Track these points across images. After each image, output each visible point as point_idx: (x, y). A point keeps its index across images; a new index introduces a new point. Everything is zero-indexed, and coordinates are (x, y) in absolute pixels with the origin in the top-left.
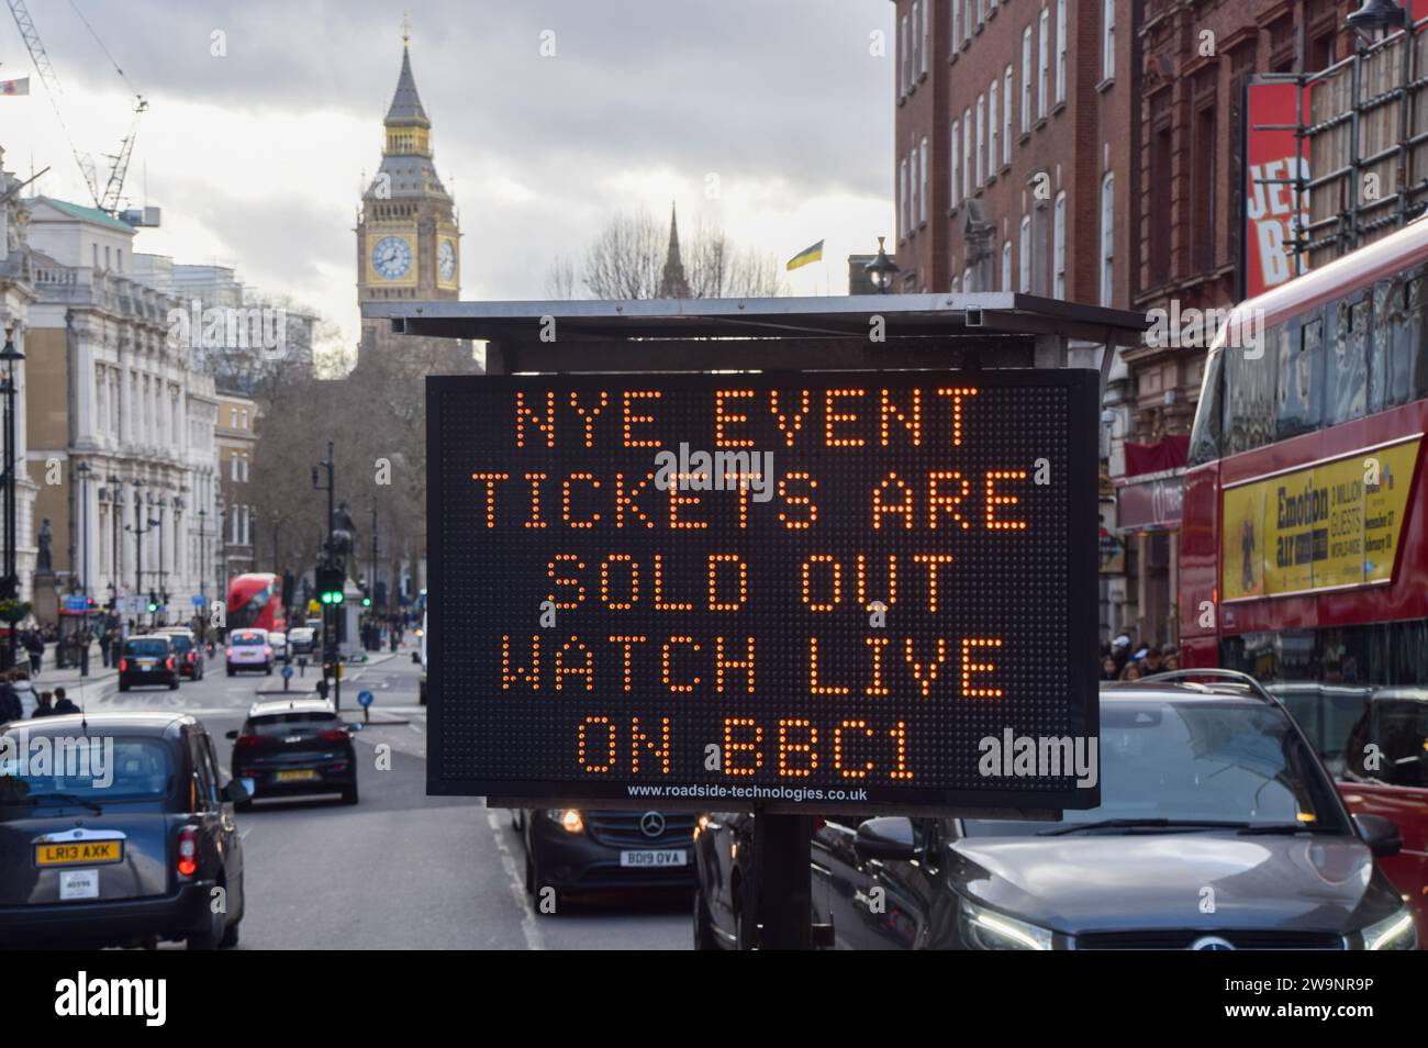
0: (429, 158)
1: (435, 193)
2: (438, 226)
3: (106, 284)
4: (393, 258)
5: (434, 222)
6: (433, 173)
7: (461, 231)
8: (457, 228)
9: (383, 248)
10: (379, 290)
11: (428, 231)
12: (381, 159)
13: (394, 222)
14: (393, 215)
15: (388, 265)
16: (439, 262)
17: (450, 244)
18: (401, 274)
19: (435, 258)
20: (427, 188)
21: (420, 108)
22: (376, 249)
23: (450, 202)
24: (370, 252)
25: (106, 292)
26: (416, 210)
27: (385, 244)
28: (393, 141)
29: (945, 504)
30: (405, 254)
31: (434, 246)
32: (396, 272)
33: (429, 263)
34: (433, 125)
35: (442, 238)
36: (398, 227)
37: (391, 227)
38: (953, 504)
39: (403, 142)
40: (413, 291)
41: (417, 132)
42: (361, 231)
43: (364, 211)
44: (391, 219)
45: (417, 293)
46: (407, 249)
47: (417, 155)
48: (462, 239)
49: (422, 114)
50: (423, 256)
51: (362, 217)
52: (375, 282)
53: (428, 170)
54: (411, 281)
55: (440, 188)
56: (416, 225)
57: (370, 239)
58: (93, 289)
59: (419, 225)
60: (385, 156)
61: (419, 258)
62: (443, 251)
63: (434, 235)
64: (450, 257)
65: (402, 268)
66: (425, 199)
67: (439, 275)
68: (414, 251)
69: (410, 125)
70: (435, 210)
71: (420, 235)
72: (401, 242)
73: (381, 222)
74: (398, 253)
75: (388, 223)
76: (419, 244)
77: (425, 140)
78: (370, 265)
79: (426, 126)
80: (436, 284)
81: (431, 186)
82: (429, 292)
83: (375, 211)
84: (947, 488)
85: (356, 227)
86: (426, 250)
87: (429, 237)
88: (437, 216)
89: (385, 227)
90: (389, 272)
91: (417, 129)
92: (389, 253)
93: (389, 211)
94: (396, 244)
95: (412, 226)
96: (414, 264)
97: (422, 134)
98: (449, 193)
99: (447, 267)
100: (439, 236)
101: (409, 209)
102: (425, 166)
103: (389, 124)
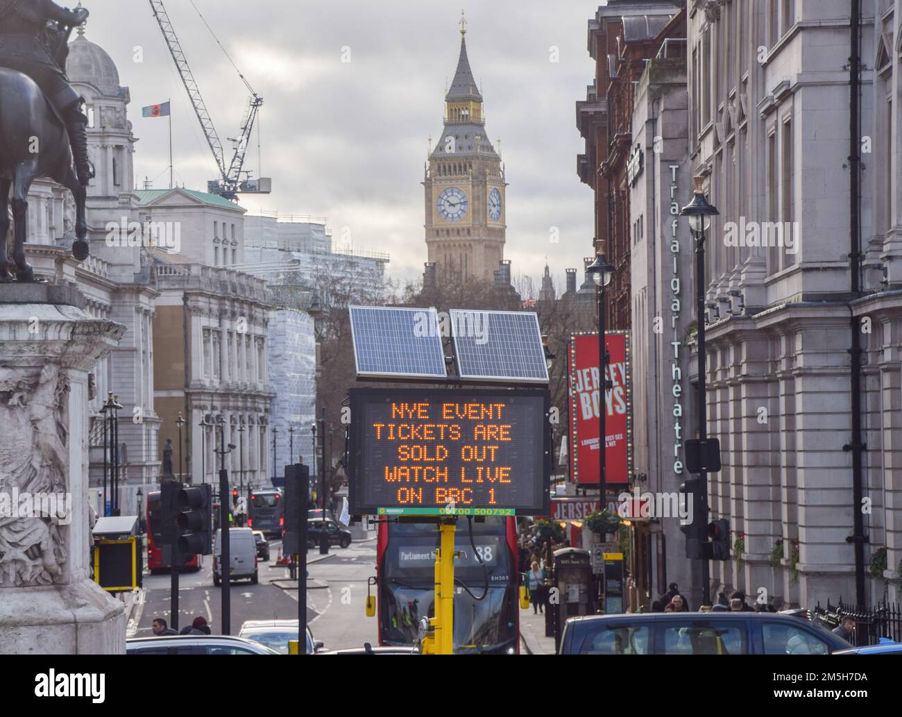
0: (481, 125)
1: (486, 153)
2: (488, 178)
3: (211, 274)
5: (485, 175)
6: (484, 137)
7: (505, 180)
9: (445, 197)
10: (443, 230)
11: (480, 181)
12: (444, 128)
13: (454, 177)
14: (453, 172)
15: (449, 210)
16: (489, 208)
17: (498, 192)
18: (459, 216)
19: (485, 204)
20: (479, 147)
21: (474, 86)
22: (440, 197)
23: (497, 158)
24: (435, 200)
25: (210, 279)
26: (471, 166)
27: (446, 194)
28: (453, 113)
30: (463, 201)
31: (485, 194)
32: (455, 216)
33: (481, 207)
35: (490, 188)
36: (457, 180)
37: (451, 180)
39: (462, 113)
40: (469, 230)
42: (428, 184)
43: (430, 169)
44: (451, 174)
45: (472, 231)
46: (464, 197)
47: (472, 124)
48: (506, 187)
49: (476, 90)
50: (476, 203)
51: (429, 173)
52: (439, 224)
53: (480, 135)
54: (467, 222)
55: (491, 148)
56: (471, 178)
57: (435, 191)
58: (201, 278)
59: (474, 178)
60: (447, 125)
61: (473, 206)
62: (492, 199)
63: (485, 185)
64: (497, 202)
65: (460, 212)
66: (478, 156)
67: (488, 217)
68: (469, 198)
69: (468, 99)
70: (486, 165)
71: (473, 186)
72: (459, 191)
73: (444, 177)
74: (458, 207)
75: (449, 177)
76: (473, 193)
77: (478, 111)
78: (435, 210)
79: (479, 100)
80: (486, 224)
81: (483, 146)
82: (480, 233)
83: (439, 167)
85: (424, 181)
86: (478, 198)
87: (481, 187)
88: (488, 169)
89: (446, 180)
90: (450, 216)
91: (472, 103)
92: (450, 201)
93: (450, 168)
94: (455, 194)
95: (468, 179)
96: (469, 210)
97: (476, 107)
98: (497, 152)
99: (494, 210)
100: (488, 186)
101: (465, 166)
102: (478, 132)
103: (449, 99)
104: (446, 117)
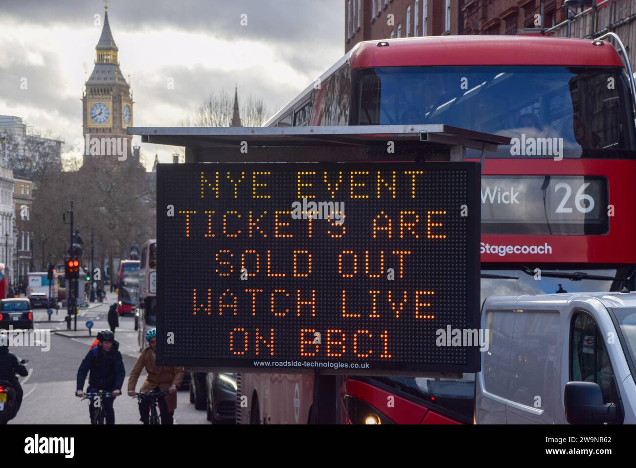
0: (118, 66)
1: (121, 82)
2: (122, 98)
4: (100, 114)
5: (120, 96)
6: (120, 73)
7: (133, 101)
8: (132, 99)
9: (96, 109)
10: (94, 129)
11: (117, 101)
12: (94, 66)
13: (101, 96)
14: (100, 93)
15: (98, 117)
16: (123, 116)
17: (128, 107)
18: (104, 121)
19: (121, 114)
20: (117, 80)
21: (113, 41)
22: (92, 109)
23: (128, 87)
24: (89, 110)
26: (111, 90)
27: (96, 107)
28: (100, 57)
29: (408, 226)
30: (107, 112)
31: (121, 108)
32: (102, 120)
33: (118, 115)
34: (119, 49)
35: (124, 104)
36: (103, 98)
37: (99, 98)
38: (411, 226)
39: (105, 57)
40: (110, 129)
41: (111, 53)
42: (85, 100)
43: (86, 91)
44: (99, 95)
45: (112, 130)
46: (107, 109)
47: (111, 64)
48: (134, 105)
49: (114, 44)
50: (115, 113)
51: (85, 93)
52: (91, 124)
53: (117, 71)
54: (109, 124)
55: (124, 80)
56: (111, 98)
57: (89, 104)
59: (113, 98)
60: (96, 64)
61: (113, 114)
62: (125, 111)
63: (121, 102)
64: (128, 113)
65: (105, 118)
66: (116, 85)
67: (123, 122)
68: (111, 110)
69: (109, 49)
70: (121, 90)
71: (113, 102)
72: (104, 106)
73: (94, 96)
74: (103, 111)
75: (98, 96)
76: (113, 107)
77: (115, 57)
78: (89, 116)
79: (116, 50)
80: (121, 126)
81: (119, 79)
82: (118, 131)
83: (91, 90)
84: (408, 219)
85: (82, 98)
86: (116, 110)
87: (118, 104)
88: (122, 93)
89: (96, 98)
90: (99, 120)
91: (112, 51)
92: (98, 111)
93: (98, 90)
94: (102, 107)
95: (110, 98)
96: (111, 116)
97: (114, 54)
98: (128, 82)
99: (127, 118)
100: (123, 103)
101: (108, 90)
102: (116, 69)
103: (98, 49)
104: (96, 59)
